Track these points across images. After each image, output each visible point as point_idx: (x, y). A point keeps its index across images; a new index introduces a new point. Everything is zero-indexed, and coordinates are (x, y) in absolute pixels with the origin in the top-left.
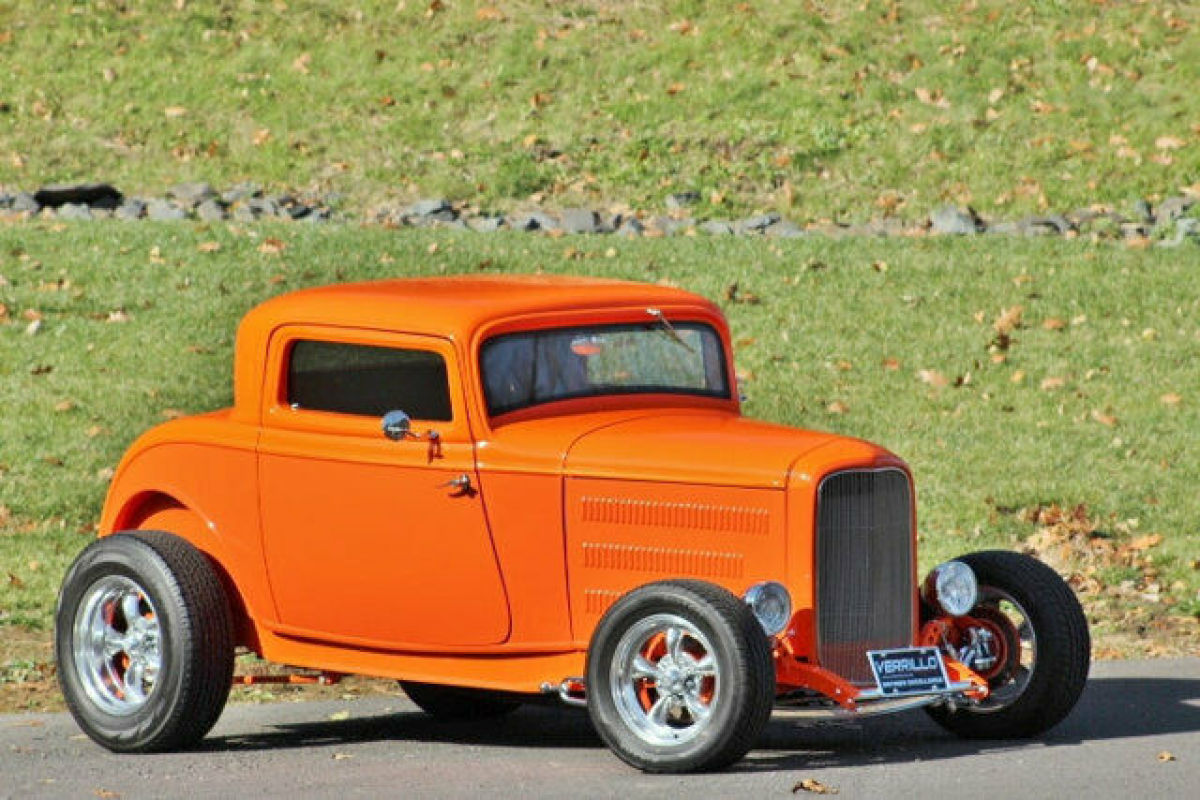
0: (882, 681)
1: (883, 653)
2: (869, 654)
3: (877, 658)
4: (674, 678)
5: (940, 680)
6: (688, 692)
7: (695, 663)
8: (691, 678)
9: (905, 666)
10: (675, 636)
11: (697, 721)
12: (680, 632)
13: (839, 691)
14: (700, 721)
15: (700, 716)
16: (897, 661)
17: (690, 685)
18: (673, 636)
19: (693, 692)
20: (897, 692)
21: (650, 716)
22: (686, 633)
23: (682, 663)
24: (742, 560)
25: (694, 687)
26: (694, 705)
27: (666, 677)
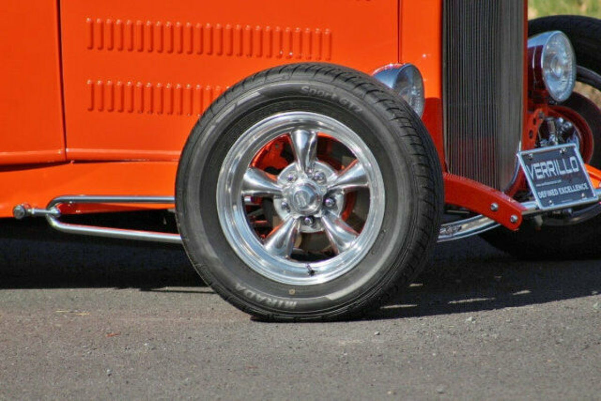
0: (538, 190)
1: (530, 153)
2: (519, 155)
3: (528, 161)
4: (310, 195)
5: (587, 187)
6: (326, 213)
7: (333, 177)
8: (330, 194)
9: (552, 170)
10: (306, 138)
11: (341, 251)
12: (313, 132)
13: (495, 206)
14: (348, 252)
15: (347, 245)
16: (543, 164)
17: (329, 203)
18: (303, 140)
19: (332, 212)
20: (553, 205)
21: (270, 245)
22: (321, 132)
23: (317, 174)
24: (331, 36)
25: (334, 207)
26: (335, 229)
27: (296, 194)
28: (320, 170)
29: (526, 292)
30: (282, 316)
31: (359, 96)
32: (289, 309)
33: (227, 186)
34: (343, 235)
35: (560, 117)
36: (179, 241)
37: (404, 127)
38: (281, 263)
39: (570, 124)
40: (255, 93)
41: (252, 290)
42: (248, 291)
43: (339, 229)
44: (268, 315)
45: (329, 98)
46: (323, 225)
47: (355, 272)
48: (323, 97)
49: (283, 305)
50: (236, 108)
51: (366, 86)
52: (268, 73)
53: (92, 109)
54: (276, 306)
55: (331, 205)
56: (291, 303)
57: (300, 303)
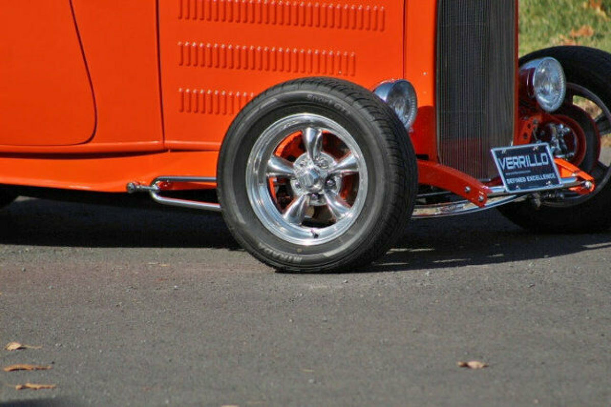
1: (504, 149)
2: (493, 151)
3: (500, 155)
4: (315, 177)
5: (554, 176)
6: (328, 192)
7: (334, 163)
8: (330, 177)
9: (523, 162)
10: (314, 134)
11: (339, 220)
12: (319, 130)
13: (468, 188)
14: (343, 220)
15: (343, 215)
16: (515, 158)
17: (330, 184)
18: (312, 134)
19: (333, 191)
20: (520, 189)
21: (286, 216)
22: (326, 130)
23: (321, 162)
24: (354, 57)
25: (334, 186)
26: (334, 204)
27: (304, 176)
28: (325, 159)
29: (500, 255)
30: (292, 269)
31: (349, 103)
32: (297, 263)
33: (254, 169)
34: (340, 208)
35: (561, 123)
36: (219, 209)
37: (381, 127)
38: (295, 229)
39: (568, 129)
40: (273, 100)
41: (270, 248)
42: (268, 249)
43: (338, 204)
44: (282, 267)
45: (327, 104)
46: (325, 200)
47: (345, 236)
48: (322, 103)
49: (292, 260)
50: (260, 110)
51: (355, 95)
52: (284, 84)
53: (182, 111)
54: (287, 260)
55: (331, 185)
56: (298, 258)
57: (305, 259)
